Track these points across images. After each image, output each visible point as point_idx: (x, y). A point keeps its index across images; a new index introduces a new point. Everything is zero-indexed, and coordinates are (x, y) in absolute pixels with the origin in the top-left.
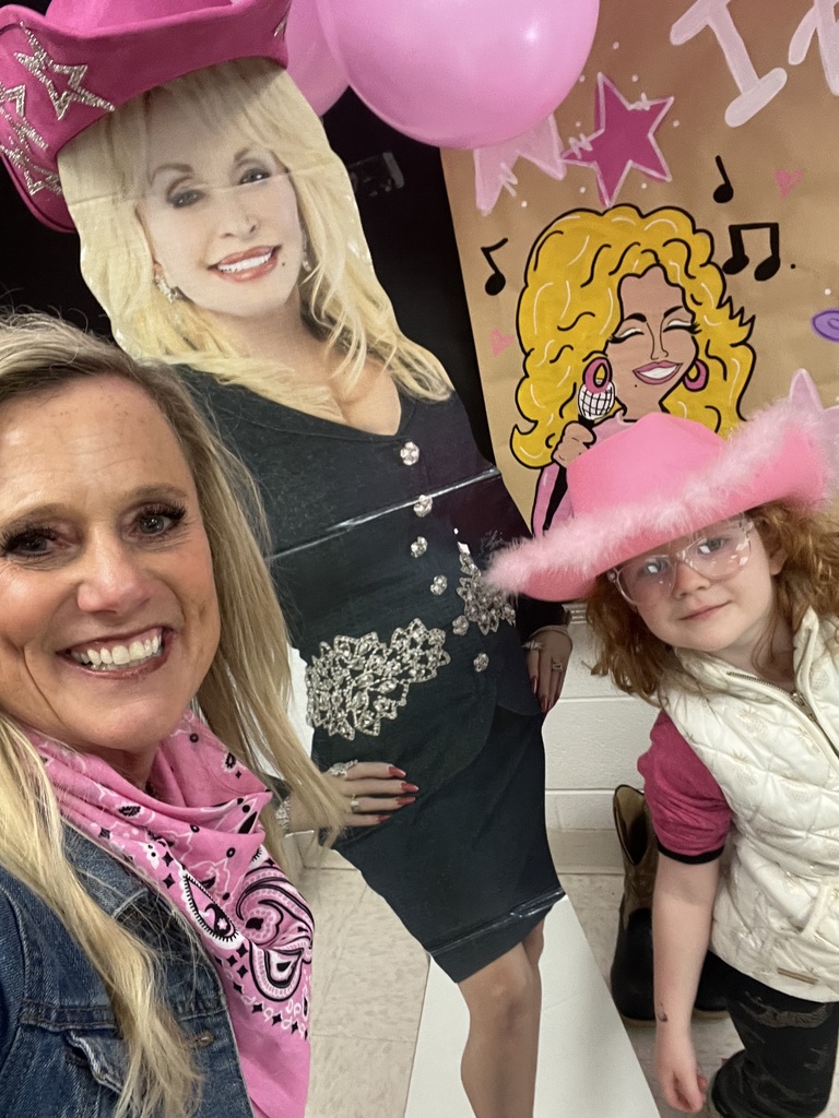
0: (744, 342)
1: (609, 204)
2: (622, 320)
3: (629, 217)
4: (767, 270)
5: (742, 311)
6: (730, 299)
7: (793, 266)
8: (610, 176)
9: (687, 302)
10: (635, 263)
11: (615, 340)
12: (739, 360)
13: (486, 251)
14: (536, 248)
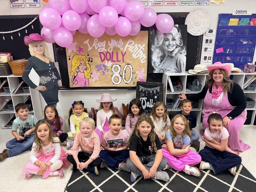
0: (90, 67)
1: (79, 54)
4: (92, 62)
8: (79, 52)
9: (85, 63)
10: (81, 59)
11: (80, 65)
13: (69, 56)
14: (73, 57)
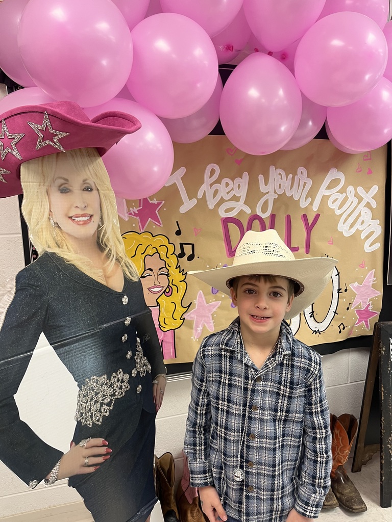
0: (183, 281)
1: (142, 231)
2: (145, 270)
3: (149, 236)
5: (183, 270)
6: (179, 266)
7: (198, 257)
9: (166, 266)
12: (182, 286)
